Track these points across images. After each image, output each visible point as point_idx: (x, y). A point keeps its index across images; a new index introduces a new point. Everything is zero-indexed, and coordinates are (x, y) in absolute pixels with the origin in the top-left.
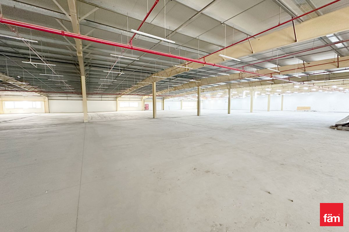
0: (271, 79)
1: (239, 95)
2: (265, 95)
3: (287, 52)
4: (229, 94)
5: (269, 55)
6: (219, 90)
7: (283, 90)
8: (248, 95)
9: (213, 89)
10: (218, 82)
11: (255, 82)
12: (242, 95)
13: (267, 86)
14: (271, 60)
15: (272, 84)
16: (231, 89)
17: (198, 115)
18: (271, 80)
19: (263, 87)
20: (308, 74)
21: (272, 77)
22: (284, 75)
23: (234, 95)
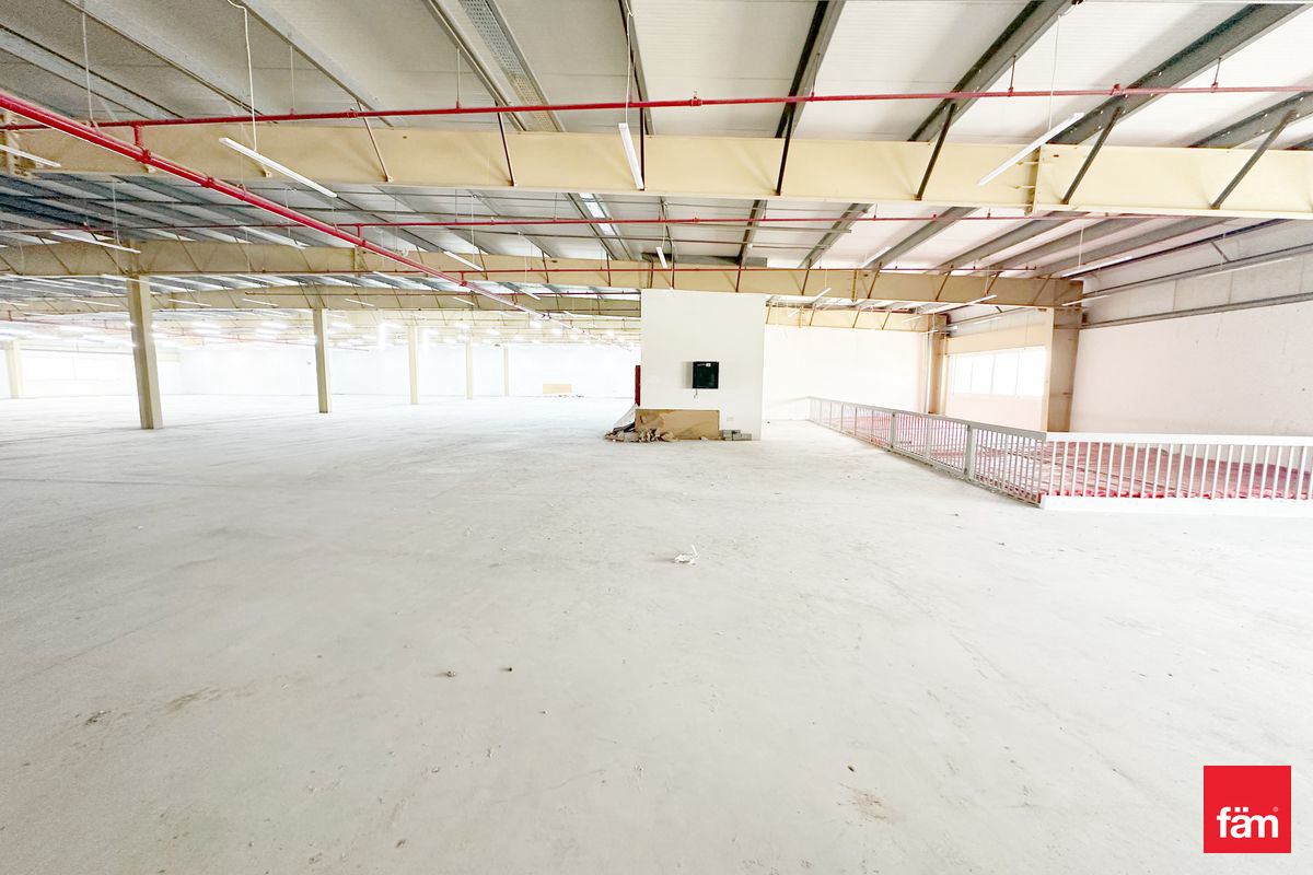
0: (466, 289)
1: (364, 336)
2: (454, 342)
3: (502, 214)
4: (318, 329)
5: (448, 205)
6: (265, 306)
7: (506, 331)
8: (398, 341)
9: (233, 300)
10: (253, 272)
11: (418, 293)
12: (374, 338)
13: (458, 314)
14: (457, 226)
15: (472, 308)
16: (324, 311)
17: (148, 424)
18: (466, 294)
19: (447, 314)
20: (556, 291)
21: (464, 284)
22: (501, 284)
23: (342, 336)
